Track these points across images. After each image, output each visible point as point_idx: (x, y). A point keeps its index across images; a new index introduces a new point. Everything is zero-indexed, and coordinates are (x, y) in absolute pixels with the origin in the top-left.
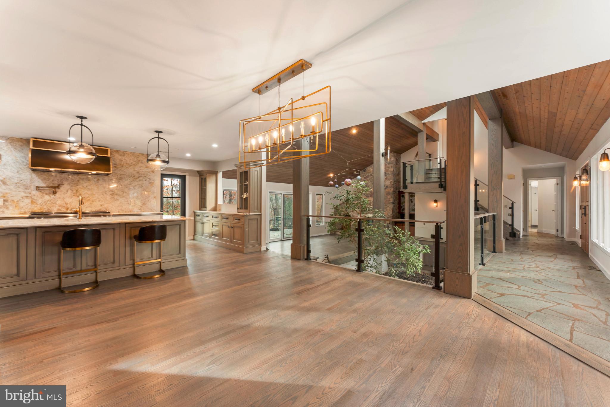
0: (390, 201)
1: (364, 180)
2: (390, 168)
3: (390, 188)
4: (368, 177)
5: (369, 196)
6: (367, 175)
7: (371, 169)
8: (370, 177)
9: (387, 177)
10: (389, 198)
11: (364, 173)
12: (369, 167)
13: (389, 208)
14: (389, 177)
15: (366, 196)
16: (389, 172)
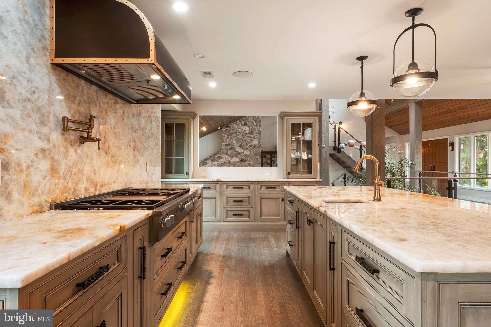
0: (258, 161)
1: (227, 137)
2: (258, 126)
3: (258, 148)
4: (232, 134)
5: (234, 155)
6: (230, 132)
8: (234, 135)
10: (257, 159)
11: (227, 130)
12: (233, 123)
14: (257, 136)
15: (230, 156)
16: (256, 131)
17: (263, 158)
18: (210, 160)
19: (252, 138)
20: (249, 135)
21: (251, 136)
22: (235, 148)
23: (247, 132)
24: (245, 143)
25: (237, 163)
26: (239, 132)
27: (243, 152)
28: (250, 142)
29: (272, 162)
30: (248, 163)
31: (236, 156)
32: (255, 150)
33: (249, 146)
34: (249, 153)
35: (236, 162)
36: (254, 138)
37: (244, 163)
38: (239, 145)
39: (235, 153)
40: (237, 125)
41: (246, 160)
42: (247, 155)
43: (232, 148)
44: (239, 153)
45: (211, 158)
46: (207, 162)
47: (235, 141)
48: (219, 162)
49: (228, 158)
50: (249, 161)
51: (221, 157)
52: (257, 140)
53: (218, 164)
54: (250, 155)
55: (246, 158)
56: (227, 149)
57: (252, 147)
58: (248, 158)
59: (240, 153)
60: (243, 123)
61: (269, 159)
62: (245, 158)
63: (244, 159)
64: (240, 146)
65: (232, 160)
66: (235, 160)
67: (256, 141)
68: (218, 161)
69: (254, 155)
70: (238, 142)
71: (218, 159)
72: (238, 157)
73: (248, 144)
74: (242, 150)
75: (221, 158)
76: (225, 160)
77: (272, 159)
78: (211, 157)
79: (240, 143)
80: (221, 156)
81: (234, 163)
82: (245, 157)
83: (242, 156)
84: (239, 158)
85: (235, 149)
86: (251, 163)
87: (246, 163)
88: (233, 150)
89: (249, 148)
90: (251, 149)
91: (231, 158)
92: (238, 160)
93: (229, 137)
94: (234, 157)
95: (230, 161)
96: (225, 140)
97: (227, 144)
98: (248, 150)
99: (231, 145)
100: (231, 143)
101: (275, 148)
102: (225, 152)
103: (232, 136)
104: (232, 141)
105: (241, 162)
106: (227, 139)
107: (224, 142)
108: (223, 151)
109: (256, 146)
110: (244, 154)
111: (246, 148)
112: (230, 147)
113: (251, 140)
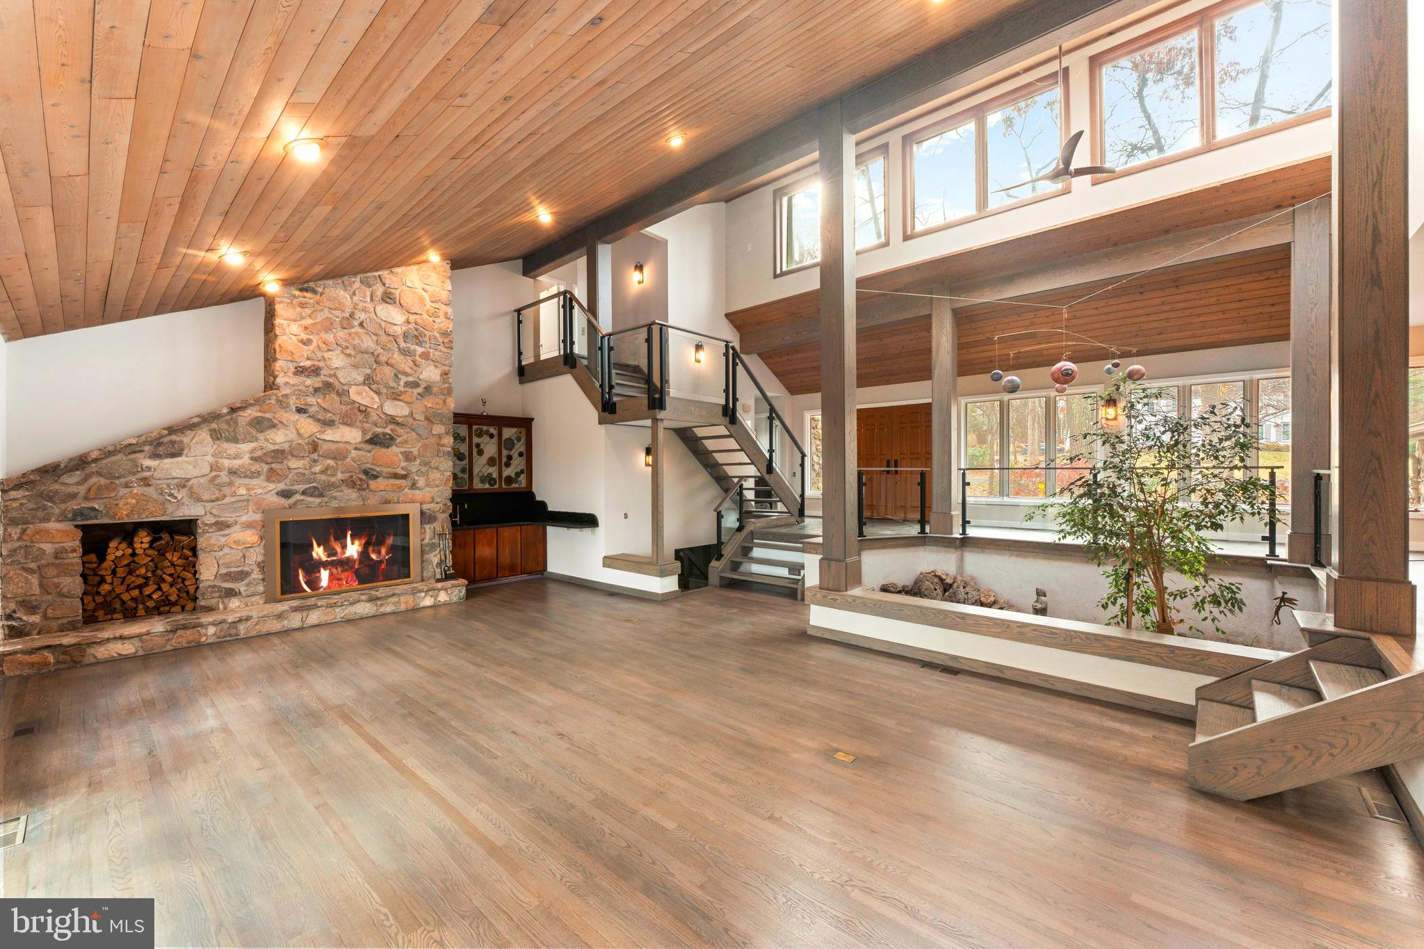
0: (444, 445)
1: (304, 336)
3: (442, 397)
4: (328, 325)
6: (318, 318)
7: (349, 297)
8: (340, 331)
10: (440, 436)
11: (301, 305)
12: (330, 282)
13: (435, 475)
15: (318, 420)
16: (435, 332)
18: (203, 435)
19: (417, 358)
20: (403, 345)
21: (413, 347)
22: (345, 388)
23: (399, 330)
24: (387, 370)
25: (356, 449)
26: (361, 324)
27: (381, 406)
28: (410, 371)
29: (475, 451)
30: (403, 450)
31: (348, 421)
32: (429, 402)
33: (407, 384)
34: (406, 412)
35: (350, 448)
36: (425, 356)
37: (384, 450)
38: (360, 379)
39: (343, 407)
40: (354, 294)
41: (392, 438)
42: (400, 420)
43: (328, 386)
44: (363, 408)
45: (214, 426)
46: (185, 440)
47: (342, 356)
48: (262, 443)
49: (308, 427)
50: (406, 442)
51: (269, 420)
52: (436, 366)
53: (253, 451)
54: (411, 420)
55: (391, 430)
56: (302, 387)
57: (420, 390)
58: (400, 430)
59: (364, 411)
60: (380, 290)
61: (464, 439)
62: (388, 430)
63: (385, 434)
64: (368, 381)
65: (330, 435)
66: (344, 439)
67: (432, 368)
68: (257, 440)
69: (425, 423)
70: (356, 366)
71: (254, 433)
72: (358, 424)
73: (404, 379)
74: (375, 396)
75: (274, 426)
76: (292, 435)
77: (476, 440)
78: (208, 418)
79: (368, 371)
80: (268, 415)
81: (337, 449)
82: (391, 426)
83: (375, 425)
84: (364, 432)
85: (343, 394)
86: (415, 451)
87: (394, 448)
88: (333, 395)
89: (407, 393)
90: (414, 399)
91: (322, 427)
92: (359, 439)
93: (311, 337)
94: (341, 426)
95: (319, 441)
96: (291, 348)
97: (302, 364)
98: (400, 400)
99: (323, 372)
100: (321, 364)
101: (484, 403)
102: (293, 401)
103: (330, 337)
104: (326, 355)
105: (373, 446)
106: (305, 347)
107: (289, 358)
108: (283, 396)
109: (435, 389)
110: (383, 417)
111: (392, 390)
112: (319, 379)
113: (416, 365)
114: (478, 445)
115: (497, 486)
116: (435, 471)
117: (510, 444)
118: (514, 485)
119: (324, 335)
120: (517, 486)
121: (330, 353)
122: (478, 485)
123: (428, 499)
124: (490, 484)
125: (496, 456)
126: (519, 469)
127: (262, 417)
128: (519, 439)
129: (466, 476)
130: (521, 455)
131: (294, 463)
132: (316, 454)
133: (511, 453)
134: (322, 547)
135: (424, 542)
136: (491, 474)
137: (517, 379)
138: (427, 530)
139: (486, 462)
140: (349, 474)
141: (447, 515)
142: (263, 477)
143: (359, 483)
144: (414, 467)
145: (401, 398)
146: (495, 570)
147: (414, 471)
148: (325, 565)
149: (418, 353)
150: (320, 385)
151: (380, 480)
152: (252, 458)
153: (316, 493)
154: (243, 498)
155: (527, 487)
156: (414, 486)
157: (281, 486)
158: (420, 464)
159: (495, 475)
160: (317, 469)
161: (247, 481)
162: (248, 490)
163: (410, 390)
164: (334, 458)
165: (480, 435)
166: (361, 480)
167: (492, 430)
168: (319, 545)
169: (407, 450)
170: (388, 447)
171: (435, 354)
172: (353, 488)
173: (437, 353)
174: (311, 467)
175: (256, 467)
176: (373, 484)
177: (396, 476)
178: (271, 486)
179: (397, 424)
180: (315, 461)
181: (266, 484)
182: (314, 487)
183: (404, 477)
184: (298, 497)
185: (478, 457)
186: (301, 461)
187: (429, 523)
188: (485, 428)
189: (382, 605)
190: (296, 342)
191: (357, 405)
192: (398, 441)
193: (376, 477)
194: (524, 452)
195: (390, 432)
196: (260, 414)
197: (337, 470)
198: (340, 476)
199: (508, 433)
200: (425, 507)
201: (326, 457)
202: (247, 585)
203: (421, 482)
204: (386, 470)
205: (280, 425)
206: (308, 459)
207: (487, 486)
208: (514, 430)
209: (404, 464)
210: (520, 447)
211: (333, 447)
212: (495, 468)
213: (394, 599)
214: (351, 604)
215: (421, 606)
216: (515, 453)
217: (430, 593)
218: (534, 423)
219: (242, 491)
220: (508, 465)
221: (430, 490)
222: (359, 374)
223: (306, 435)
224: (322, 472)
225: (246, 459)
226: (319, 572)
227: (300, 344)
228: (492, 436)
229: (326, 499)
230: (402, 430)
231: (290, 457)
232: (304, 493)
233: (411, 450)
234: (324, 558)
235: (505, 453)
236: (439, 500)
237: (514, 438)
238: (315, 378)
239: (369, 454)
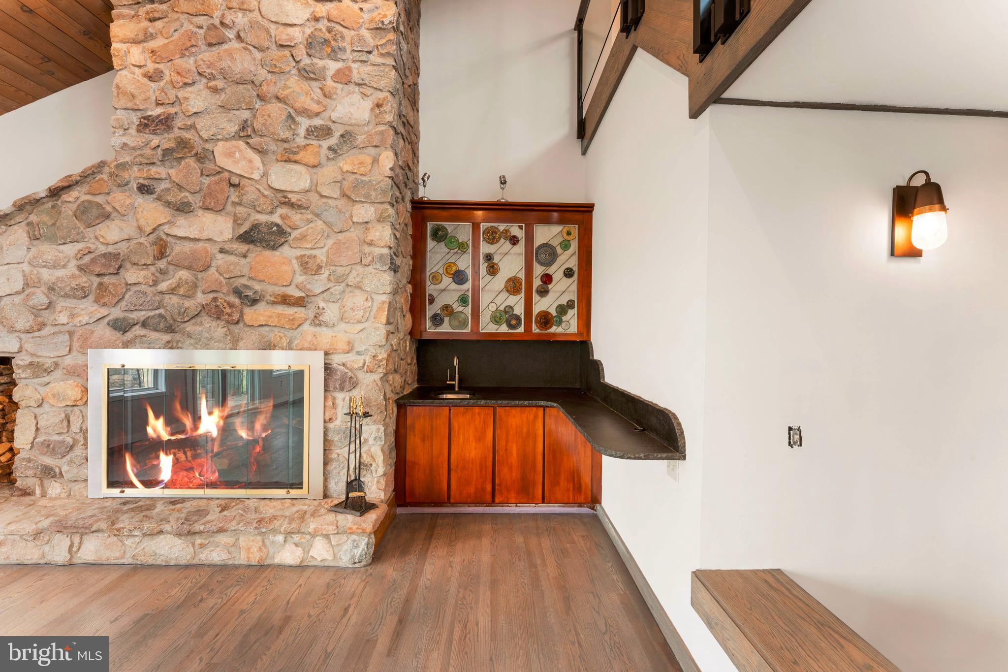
0: (371, 244)
1: (151, 67)
3: (372, 151)
5: (195, 200)
9: (350, 69)
10: (367, 227)
13: (357, 299)
15: (168, 204)
17: (430, 244)
18: (19, 231)
19: (329, 83)
20: (306, 61)
21: (320, 63)
22: (208, 146)
24: (275, 109)
25: (222, 251)
27: (265, 174)
28: (315, 108)
29: (483, 267)
30: (299, 252)
31: (212, 204)
32: (346, 163)
33: (310, 132)
34: (307, 183)
35: (214, 249)
37: (268, 253)
38: (233, 128)
39: (206, 181)
41: (282, 233)
42: (294, 198)
43: (183, 144)
44: (235, 180)
45: (33, 218)
47: (206, 92)
48: (91, 243)
49: (153, 215)
50: (303, 237)
51: (99, 205)
52: (364, 95)
53: (80, 256)
54: (314, 197)
55: (282, 217)
56: (148, 152)
57: (333, 141)
58: (296, 217)
59: (237, 185)
61: (462, 247)
62: (276, 218)
63: (270, 225)
64: (245, 132)
65: (183, 227)
66: (205, 235)
67: (356, 97)
68: (83, 239)
69: (341, 203)
70: (225, 108)
71: (82, 227)
72: (229, 207)
73: (304, 123)
74: (256, 159)
75: (107, 216)
76: (130, 230)
78: (26, 206)
79: (246, 115)
80: (99, 199)
81: (195, 252)
82: (281, 211)
83: (255, 208)
84: (237, 222)
85: (205, 157)
86: (321, 255)
87: (286, 250)
88: (191, 162)
89: (310, 149)
90: (323, 159)
91: (174, 216)
92: (228, 234)
93: (161, 66)
94: (200, 212)
95: (170, 239)
96: (130, 88)
97: (149, 113)
98: (296, 162)
99: (178, 123)
100: (172, 110)
101: (503, 182)
102: (135, 175)
103: (189, 63)
104: (181, 94)
105: (252, 246)
106: (152, 84)
107: (129, 105)
108: (117, 166)
109: (361, 139)
110: (266, 193)
111: (286, 145)
112: (171, 136)
113: (325, 96)
114: (489, 257)
115: (521, 329)
116: (358, 292)
117: (549, 254)
118: (553, 329)
119: (179, 62)
120: (560, 330)
121: (189, 89)
122: (488, 327)
123: (342, 346)
124: (510, 326)
125: (522, 275)
126: (564, 301)
127: (89, 202)
128: (566, 246)
129: (468, 310)
130: (568, 273)
131: (131, 275)
132: (165, 260)
133: (551, 270)
134: (161, 420)
135: (331, 426)
136: (511, 308)
137: (577, 145)
138: (339, 402)
139: (503, 286)
140: (211, 296)
141: (376, 377)
142: (91, 297)
143: (228, 310)
144: (318, 284)
145: (297, 157)
146: (489, 488)
147: (318, 291)
148: (167, 447)
149: (330, 73)
150: (172, 145)
151: (261, 307)
152: (80, 268)
153: (162, 325)
154: (66, 328)
155: (579, 333)
156: (317, 321)
157: (116, 313)
158: (329, 280)
159: (520, 310)
160: (164, 286)
161: (70, 303)
162: (72, 316)
163: (315, 143)
164: (189, 268)
165: (492, 237)
166: (231, 305)
167: (516, 230)
168: (157, 417)
169: (308, 253)
170: (274, 248)
171: (359, 71)
172: (218, 318)
173: (368, 69)
174: (155, 283)
175: (83, 280)
176: (251, 314)
177: (285, 300)
178: (104, 311)
179: (292, 205)
180: (162, 272)
181: (96, 306)
182: (160, 316)
183: (300, 302)
184: (137, 331)
185: (489, 278)
186: (143, 273)
187: (342, 389)
188: (502, 227)
189: (202, 546)
190: (140, 78)
191: (226, 175)
192: (293, 236)
193: (254, 302)
194: (575, 269)
195: (279, 221)
196: (89, 197)
197: (195, 286)
198: (201, 298)
199: (545, 234)
200: (336, 360)
201: (178, 266)
202: (71, 462)
203: (331, 313)
204: (271, 289)
205: (115, 214)
206: (152, 269)
207: (504, 329)
208: (556, 229)
209: (300, 278)
210: (568, 259)
211: (188, 247)
212: (519, 297)
213: (223, 539)
214: (145, 535)
215: (277, 560)
216: (556, 271)
217: (296, 538)
218: (595, 214)
219: (63, 318)
220: (543, 292)
221: (347, 327)
222: (230, 121)
223: (148, 230)
224: (172, 291)
225: (72, 268)
226: (158, 457)
227: (146, 80)
228: (514, 241)
229: (177, 337)
230: (298, 216)
231: (128, 265)
232: (144, 324)
233: (314, 252)
234: (165, 436)
235: (538, 270)
236: (362, 348)
237: (555, 243)
238: (166, 135)
239: (243, 261)
